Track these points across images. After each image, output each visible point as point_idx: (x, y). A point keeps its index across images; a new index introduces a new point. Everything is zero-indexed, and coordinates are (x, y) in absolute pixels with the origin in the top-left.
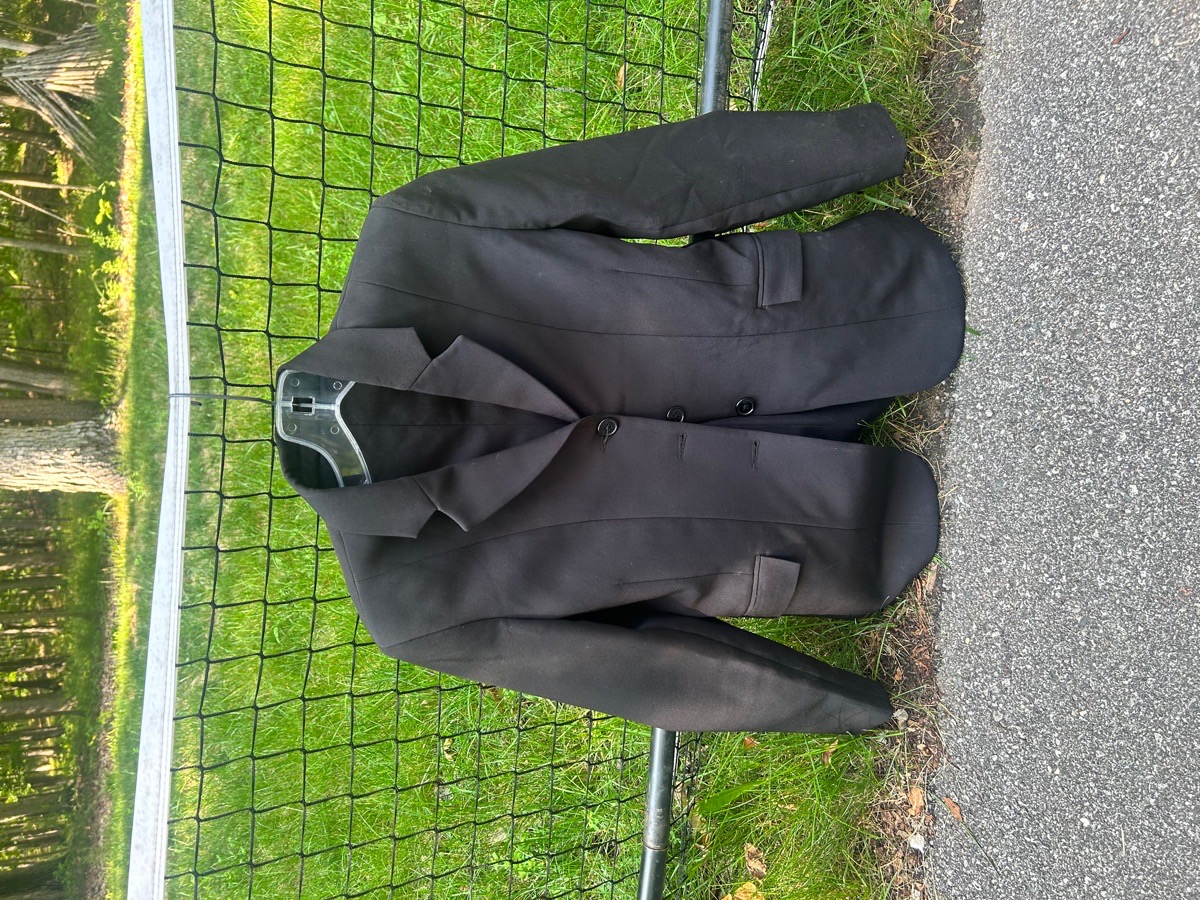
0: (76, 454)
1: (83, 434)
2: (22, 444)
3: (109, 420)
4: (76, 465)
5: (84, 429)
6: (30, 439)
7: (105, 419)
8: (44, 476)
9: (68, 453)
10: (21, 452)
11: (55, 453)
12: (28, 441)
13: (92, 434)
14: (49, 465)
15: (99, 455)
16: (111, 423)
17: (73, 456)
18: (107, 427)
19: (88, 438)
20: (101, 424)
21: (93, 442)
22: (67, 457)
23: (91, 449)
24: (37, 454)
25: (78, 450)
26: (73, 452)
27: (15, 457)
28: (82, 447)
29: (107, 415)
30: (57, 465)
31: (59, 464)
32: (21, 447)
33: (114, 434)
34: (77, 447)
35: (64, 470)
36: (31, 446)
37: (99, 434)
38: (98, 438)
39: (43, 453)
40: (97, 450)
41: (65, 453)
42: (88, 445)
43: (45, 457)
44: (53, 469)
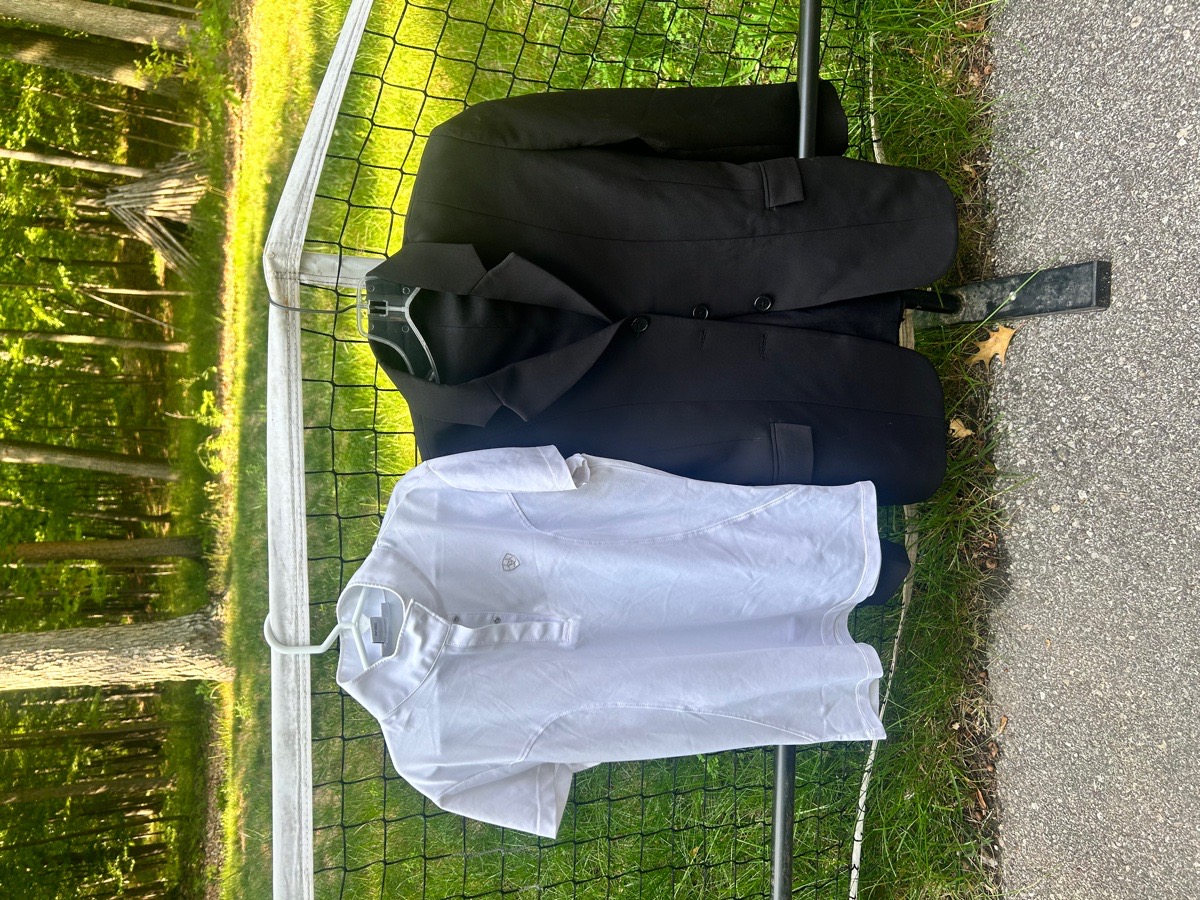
0: (186, 649)
1: (192, 628)
2: (137, 643)
3: (215, 612)
4: (186, 659)
5: (193, 622)
6: (145, 637)
7: (212, 611)
8: (158, 671)
9: (178, 649)
10: (137, 651)
11: (167, 649)
12: (143, 640)
13: (200, 627)
14: (162, 661)
15: (206, 647)
16: (217, 615)
17: (183, 650)
18: (213, 619)
19: (196, 631)
20: (208, 616)
21: (201, 635)
22: (178, 652)
23: (199, 641)
24: (151, 652)
25: (188, 644)
26: (183, 647)
27: (131, 657)
28: (192, 640)
29: (213, 607)
30: (169, 660)
31: (171, 659)
32: (136, 646)
33: (219, 625)
34: (187, 641)
35: (175, 664)
36: (146, 645)
37: (206, 625)
38: (206, 630)
39: (156, 650)
40: (205, 642)
41: (177, 649)
42: (197, 638)
43: (158, 655)
44: (165, 665)
